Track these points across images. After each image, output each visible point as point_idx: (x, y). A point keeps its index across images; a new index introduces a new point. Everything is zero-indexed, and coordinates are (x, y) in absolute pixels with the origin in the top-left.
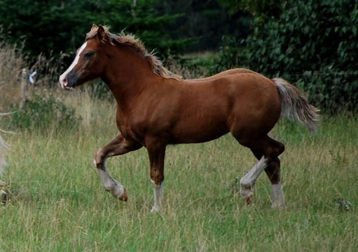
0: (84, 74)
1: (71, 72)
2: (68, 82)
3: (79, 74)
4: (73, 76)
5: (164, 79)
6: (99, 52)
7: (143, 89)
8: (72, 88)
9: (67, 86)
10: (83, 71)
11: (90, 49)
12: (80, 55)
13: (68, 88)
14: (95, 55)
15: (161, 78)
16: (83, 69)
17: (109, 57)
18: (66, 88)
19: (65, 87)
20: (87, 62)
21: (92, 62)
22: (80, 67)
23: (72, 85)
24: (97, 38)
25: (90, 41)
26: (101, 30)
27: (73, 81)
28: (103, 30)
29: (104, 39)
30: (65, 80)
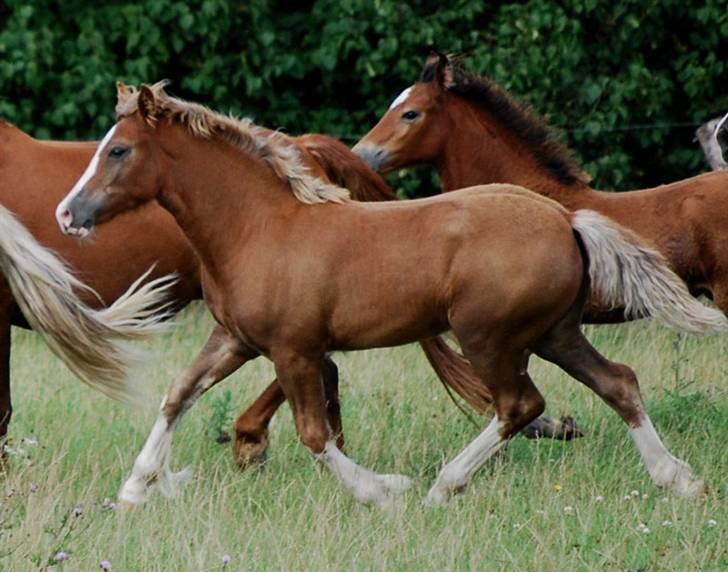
0: (110, 197)
1: (80, 195)
2: (74, 216)
3: (99, 197)
4: (83, 204)
6: (143, 146)
8: (82, 229)
9: (72, 225)
10: (109, 190)
11: (122, 141)
12: (101, 155)
14: (134, 154)
16: (107, 186)
17: (170, 155)
18: (70, 230)
19: (66, 229)
20: (116, 168)
21: (127, 171)
22: (101, 180)
23: (83, 221)
24: (139, 114)
25: (123, 122)
26: (146, 94)
27: (84, 215)
28: (149, 95)
29: (152, 118)
30: (67, 213)
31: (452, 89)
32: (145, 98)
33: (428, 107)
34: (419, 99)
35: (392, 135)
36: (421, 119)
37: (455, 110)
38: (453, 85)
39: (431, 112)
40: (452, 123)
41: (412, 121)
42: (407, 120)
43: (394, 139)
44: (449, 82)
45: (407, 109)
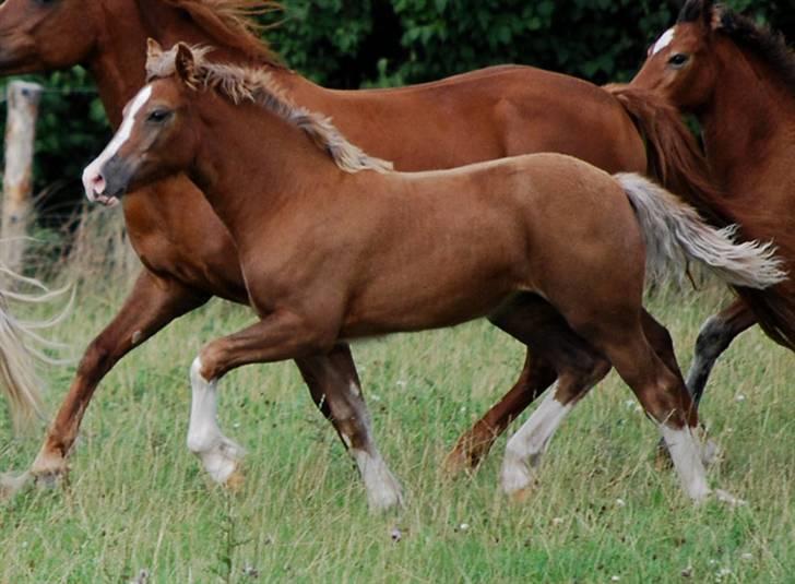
0: (145, 164)
1: (113, 159)
2: (108, 182)
4: (117, 171)
5: (343, 174)
6: (182, 110)
7: (287, 200)
8: (114, 198)
9: (104, 193)
10: (144, 156)
11: (162, 104)
12: (136, 117)
13: (105, 198)
15: (337, 172)
16: (144, 152)
17: (207, 122)
18: (100, 198)
19: (96, 195)
20: (154, 134)
21: (166, 135)
22: (136, 145)
24: (177, 76)
25: (159, 82)
26: (184, 55)
27: (118, 182)
28: (189, 57)
29: (193, 79)
30: (99, 179)
31: (719, 30)
32: (183, 58)
33: (696, 49)
34: (684, 40)
35: (659, 82)
36: (689, 63)
37: (724, 51)
38: (721, 25)
39: (699, 54)
40: (721, 65)
41: (680, 66)
42: (674, 66)
43: (662, 86)
44: (717, 22)
45: (674, 53)
